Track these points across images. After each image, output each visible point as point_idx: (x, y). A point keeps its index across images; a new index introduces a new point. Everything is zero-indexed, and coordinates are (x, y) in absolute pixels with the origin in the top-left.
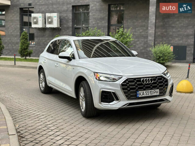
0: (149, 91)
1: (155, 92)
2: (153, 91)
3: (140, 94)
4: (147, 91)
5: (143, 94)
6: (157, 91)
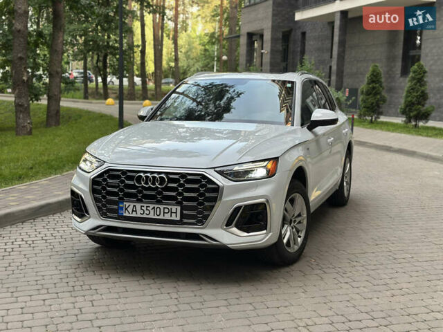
0: (152, 206)
1: (166, 211)
2: (162, 207)
3: (126, 209)
4: (145, 205)
5: (133, 211)
6: (174, 210)
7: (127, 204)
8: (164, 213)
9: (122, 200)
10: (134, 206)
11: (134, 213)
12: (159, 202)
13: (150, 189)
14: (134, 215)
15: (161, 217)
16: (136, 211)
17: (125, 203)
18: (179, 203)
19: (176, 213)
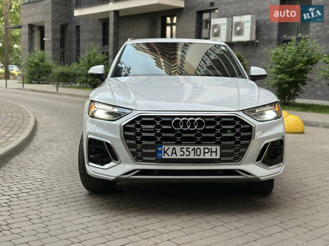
0: (192, 147)
1: (206, 151)
2: (202, 148)
3: (165, 152)
4: (185, 147)
5: (172, 153)
6: (214, 150)
7: (166, 147)
8: (204, 153)
9: (159, 144)
10: (174, 148)
11: (173, 155)
12: (199, 143)
13: (189, 132)
14: (174, 156)
15: (202, 157)
16: (175, 153)
17: (163, 147)
18: (218, 143)
19: (216, 152)
